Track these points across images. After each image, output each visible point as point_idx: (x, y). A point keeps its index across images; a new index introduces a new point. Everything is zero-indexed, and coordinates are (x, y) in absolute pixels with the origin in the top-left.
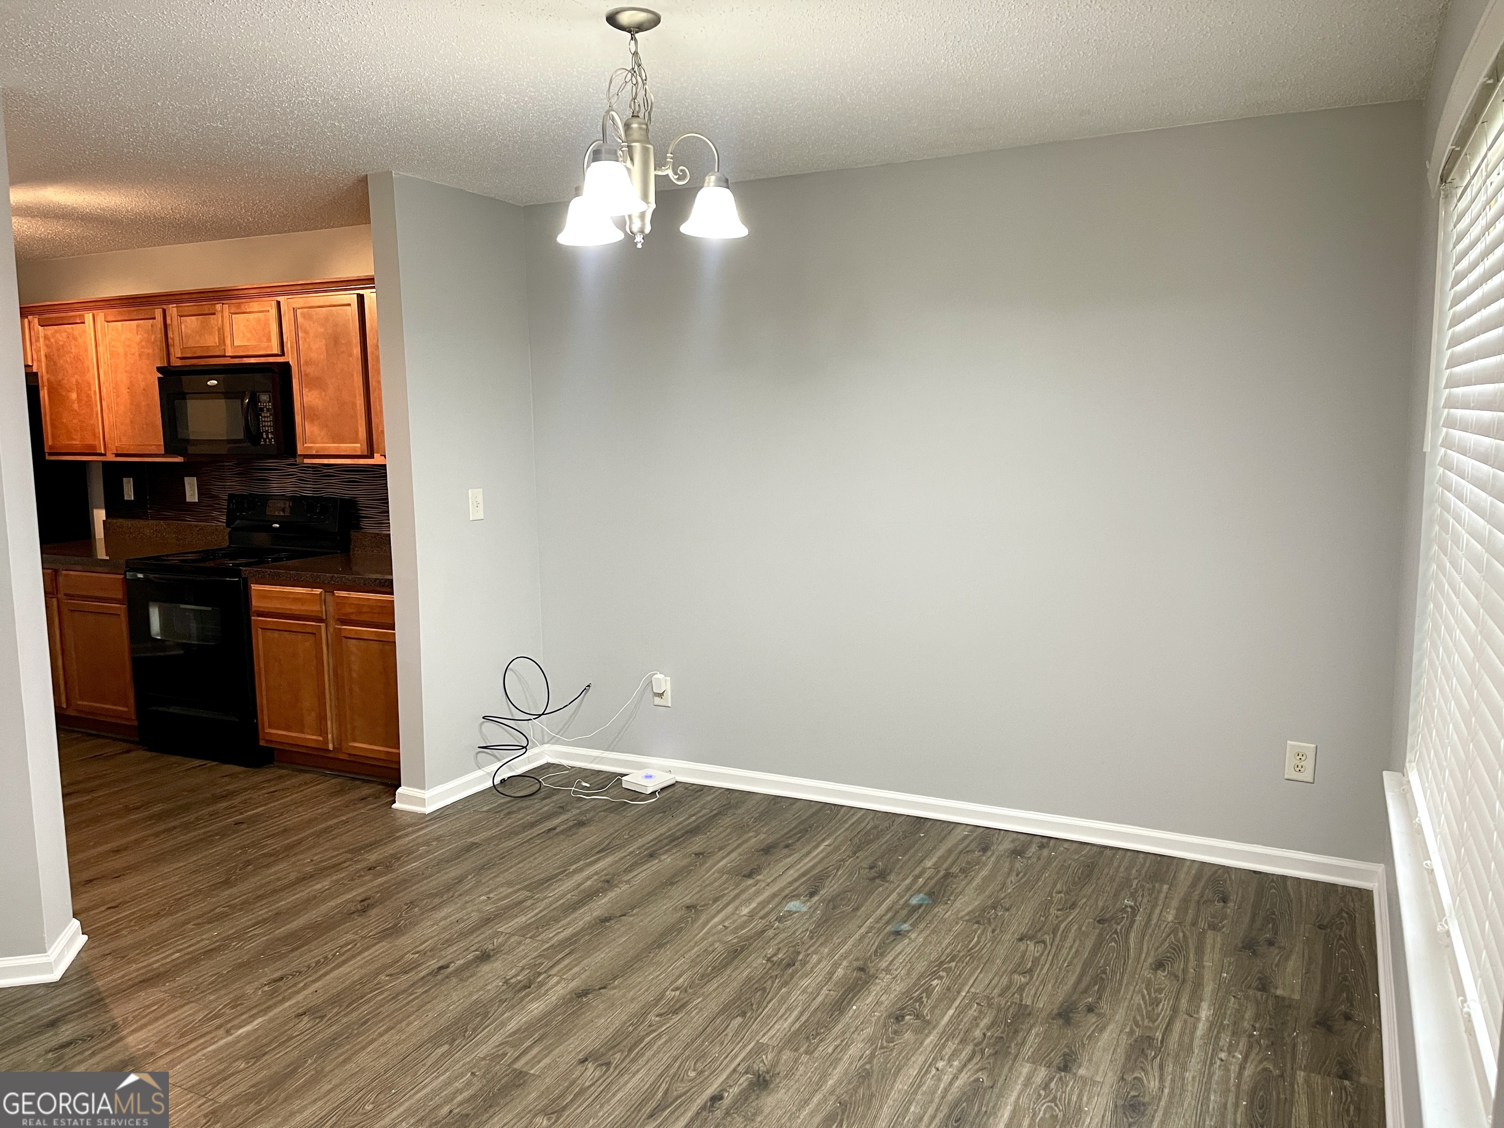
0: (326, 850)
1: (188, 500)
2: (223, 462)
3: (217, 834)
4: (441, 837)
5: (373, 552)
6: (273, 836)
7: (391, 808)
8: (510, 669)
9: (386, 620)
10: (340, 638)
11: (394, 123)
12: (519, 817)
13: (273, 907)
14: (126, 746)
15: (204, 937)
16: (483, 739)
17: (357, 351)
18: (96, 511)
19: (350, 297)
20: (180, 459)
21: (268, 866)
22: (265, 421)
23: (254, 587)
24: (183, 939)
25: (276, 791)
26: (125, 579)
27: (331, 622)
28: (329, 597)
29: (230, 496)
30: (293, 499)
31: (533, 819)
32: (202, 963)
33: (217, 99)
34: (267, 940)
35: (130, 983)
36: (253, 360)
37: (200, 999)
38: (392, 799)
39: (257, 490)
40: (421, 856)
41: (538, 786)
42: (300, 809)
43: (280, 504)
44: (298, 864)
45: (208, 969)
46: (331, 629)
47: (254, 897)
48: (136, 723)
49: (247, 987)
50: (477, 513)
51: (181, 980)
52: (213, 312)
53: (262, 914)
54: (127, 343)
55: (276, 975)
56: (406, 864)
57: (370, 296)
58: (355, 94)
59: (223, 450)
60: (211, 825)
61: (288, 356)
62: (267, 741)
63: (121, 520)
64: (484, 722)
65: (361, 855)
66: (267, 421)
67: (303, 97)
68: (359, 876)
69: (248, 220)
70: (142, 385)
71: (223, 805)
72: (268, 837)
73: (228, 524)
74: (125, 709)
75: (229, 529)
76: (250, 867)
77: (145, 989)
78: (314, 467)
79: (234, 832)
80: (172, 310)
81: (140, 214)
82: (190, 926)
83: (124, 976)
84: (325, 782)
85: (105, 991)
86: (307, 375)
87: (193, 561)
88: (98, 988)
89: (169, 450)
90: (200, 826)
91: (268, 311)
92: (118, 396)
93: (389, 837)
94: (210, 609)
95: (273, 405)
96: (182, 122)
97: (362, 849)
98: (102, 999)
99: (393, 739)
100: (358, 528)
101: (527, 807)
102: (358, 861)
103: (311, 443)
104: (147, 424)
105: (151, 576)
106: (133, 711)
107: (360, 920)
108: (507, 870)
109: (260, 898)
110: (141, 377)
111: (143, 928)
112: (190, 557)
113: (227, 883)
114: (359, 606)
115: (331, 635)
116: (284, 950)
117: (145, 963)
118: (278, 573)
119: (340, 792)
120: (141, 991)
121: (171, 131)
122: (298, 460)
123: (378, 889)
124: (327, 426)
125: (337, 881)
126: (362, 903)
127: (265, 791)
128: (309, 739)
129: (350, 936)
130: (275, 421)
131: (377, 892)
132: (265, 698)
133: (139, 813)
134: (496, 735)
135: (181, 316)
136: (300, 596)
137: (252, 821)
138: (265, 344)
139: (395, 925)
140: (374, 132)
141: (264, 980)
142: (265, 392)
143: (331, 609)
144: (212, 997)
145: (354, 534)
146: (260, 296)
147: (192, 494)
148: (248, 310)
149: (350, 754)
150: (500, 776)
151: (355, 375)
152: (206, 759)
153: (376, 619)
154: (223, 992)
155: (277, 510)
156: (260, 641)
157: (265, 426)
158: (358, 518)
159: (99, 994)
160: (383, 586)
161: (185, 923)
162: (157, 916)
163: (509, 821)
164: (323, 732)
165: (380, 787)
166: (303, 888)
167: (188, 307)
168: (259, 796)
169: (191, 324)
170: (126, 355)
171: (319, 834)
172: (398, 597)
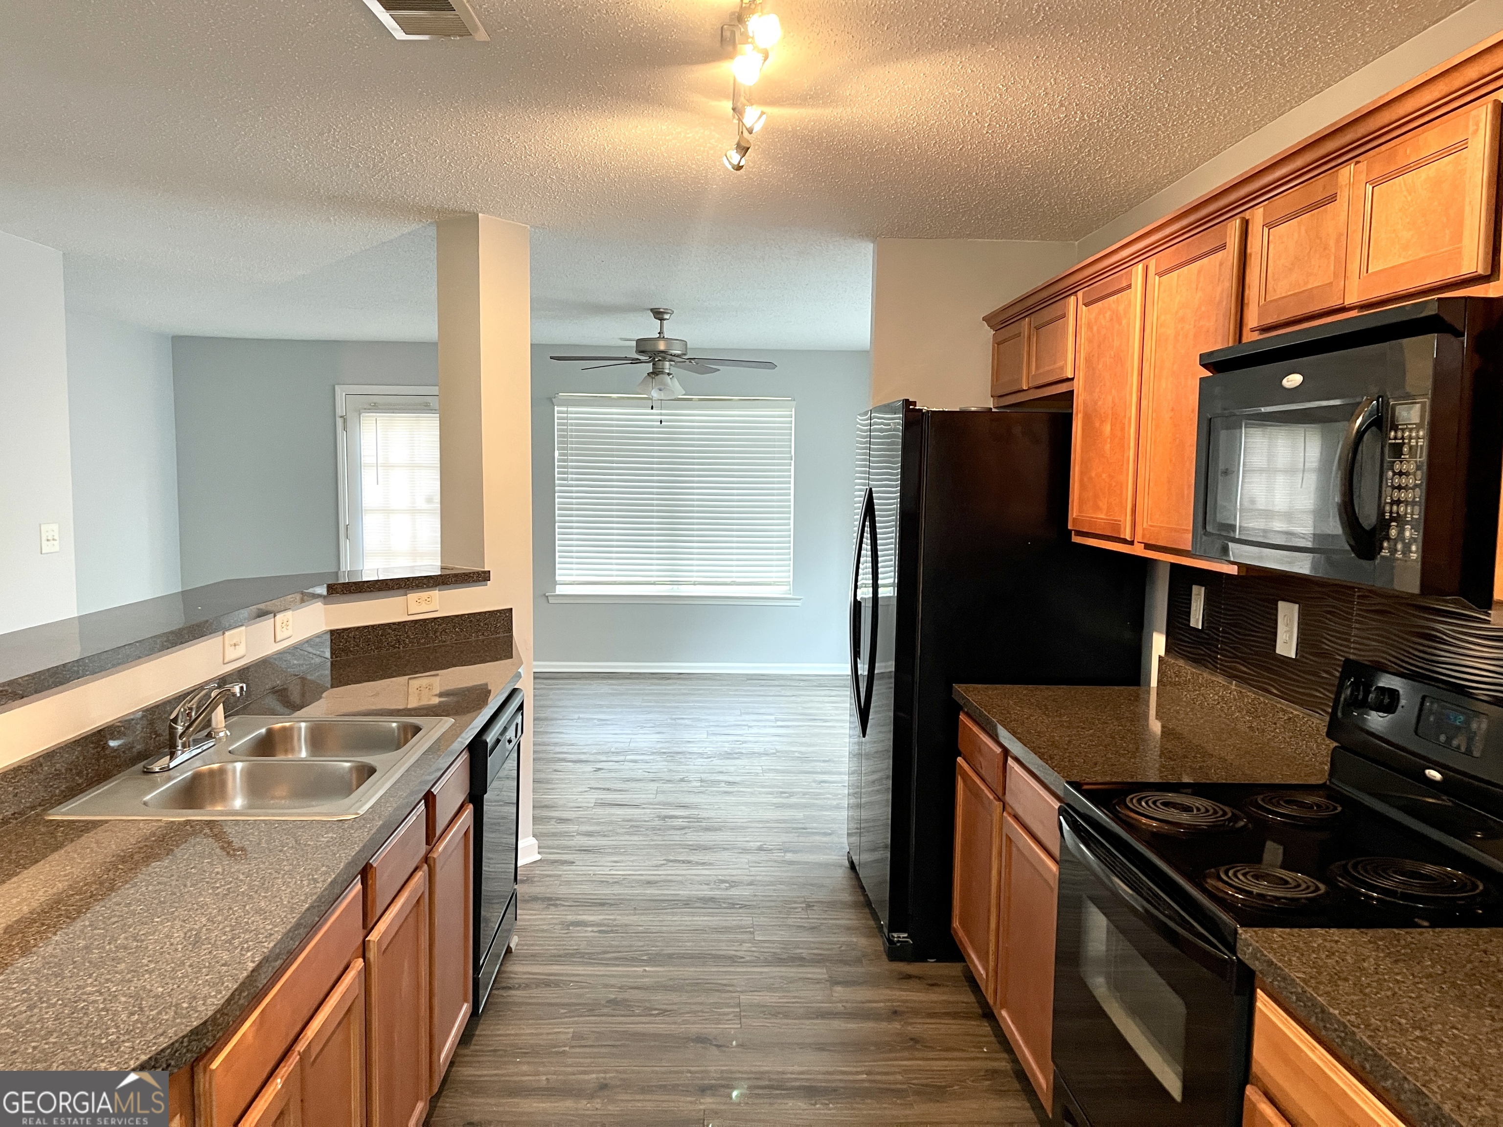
1: (1278, 651)
18: (1154, 636)
20: (1231, 569)
22: (1399, 488)
29: (1348, 663)
52: (1332, 193)
54: (1181, 313)
63: (1181, 661)
73: (1332, 729)
80: (1258, 214)
92: (1157, 426)
135: (1272, 229)
138: (1442, 253)
147: (1286, 642)
148: (1413, 161)
167: (1285, 197)
170: (1176, 338)
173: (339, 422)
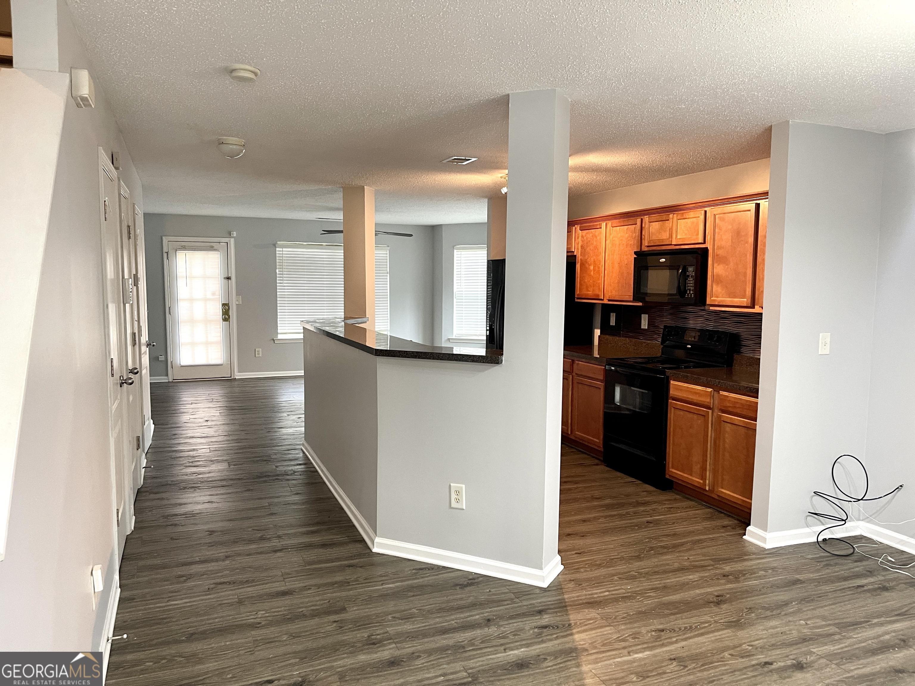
0: (698, 554)
1: (642, 328)
2: (663, 306)
3: (637, 526)
4: (775, 568)
5: (747, 368)
6: (668, 535)
7: (742, 538)
8: (838, 462)
9: (751, 415)
10: (720, 421)
11: (795, 86)
12: (836, 570)
13: (663, 582)
14: (597, 461)
15: (623, 587)
16: (813, 508)
17: (751, 240)
18: (596, 330)
19: (751, 205)
20: (640, 304)
21: (662, 554)
22: (689, 283)
23: (672, 382)
24: (612, 584)
25: (672, 508)
26: (605, 370)
27: (716, 410)
28: (716, 394)
29: (665, 326)
30: (701, 331)
31: (846, 575)
32: (620, 603)
33: (683, 90)
34: (658, 602)
35: (581, 602)
36: (686, 247)
37: (616, 625)
38: (744, 532)
39: (681, 325)
40: (760, 578)
41: (852, 551)
42: (685, 523)
43: (693, 334)
44: (680, 558)
45: (622, 609)
46: (715, 414)
47: (652, 571)
48: (602, 450)
49: (643, 628)
50: (824, 350)
51: (608, 610)
52: (667, 219)
53: (655, 584)
54: (621, 238)
55: (661, 627)
56: (749, 580)
57: (764, 204)
58: (771, 71)
59: (665, 300)
60: (633, 519)
61: (708, 243)
62: (670, 476)
63: (607, 336)
64: (814, 496)
65: (720, 564)
66: (691, 282)
67: (735, 79)
68: (718, 579)
69: (694, 163)
70: (626, 262)
71: (642, 509)
72: (664, 535)
73: (662, 343)
74: (597, 441)
75: (662, 346)
76: (652, 551)
77: (588, 608)
78: (715, 312)
79: (646, 527)
80: (646, 219)
81: (635, 166)
82: (616, 578)
83: (578, 596)
84: (701, 509)
85: (568, 602)
86: (717, 255)
87: (640, 363)
88: (564, 599)
89: (635, 299)
90: (628, 518)
91: (699, 217)
92: (613, 268)
93: (739, 558)
94: (647, 392)
95: (695, 274)
96: (662, 107)
97: (721, 561)
98: (566, 606)
99: (748, 491)
100: (739, 352)
101: (842, 564)
102: (717, 568)
103: (716, 297)
104: (626, 283)
105: (618, 369)
106: (601, 442)
107: (715, 609)
108: (822, 607)
109: (656, 573)
110: (625, 257)
111: (591, 571)
112: (639, 360)
113: (638, 558)
114: (736, 402)
115: (715, 419)
116: (666, 612)
117: (590, 593)
118: (687, 375)
119: (710, 519)
120: (586, 608)
121: (655, 114)
122: (707, 307)
123: (728, 592)
124: (727, 287)
125: (702, 577)
126: (717, 598)
127: (665, 506)
128: (695, 480)
129: (707, 618)
130: (695, 283)
131: (728, 593)
132: (671, 450)
133: (597, 502)
134: (823, 507)
135: (650, 222)
136: (698, 392)
137: (657, 523)
138: (694, 237)
139: (738, 621)
140: (781, 95)
141: (653, 628)
142: (691, 265)
143: (716, 402)
144: (623, 627)
145: (736, 356)
146: (694, 208)
147: (644, 325)
148: (687, 217)
149: (718, 496)
150: (822, 535)
151: (748, 255)
152: (636, 478)
153: (745, 413)
154: (628, 626)
155: (691, 337)
156: (672, 415)
157: (689, 286)
158: (740, 346)
159: (565, 602)
160: (752, 392)
161: (614, 575)
162: (600, 566)
163: (828, 571)
164: (703, 478)
165: (736, 522)
166: (681, 575)
167: (655, 217)
168: (662, 508)
169: (656, 226)
170: (619, 245)
171: (695, 542)
172: (762, 401)
173: (165, 255)
